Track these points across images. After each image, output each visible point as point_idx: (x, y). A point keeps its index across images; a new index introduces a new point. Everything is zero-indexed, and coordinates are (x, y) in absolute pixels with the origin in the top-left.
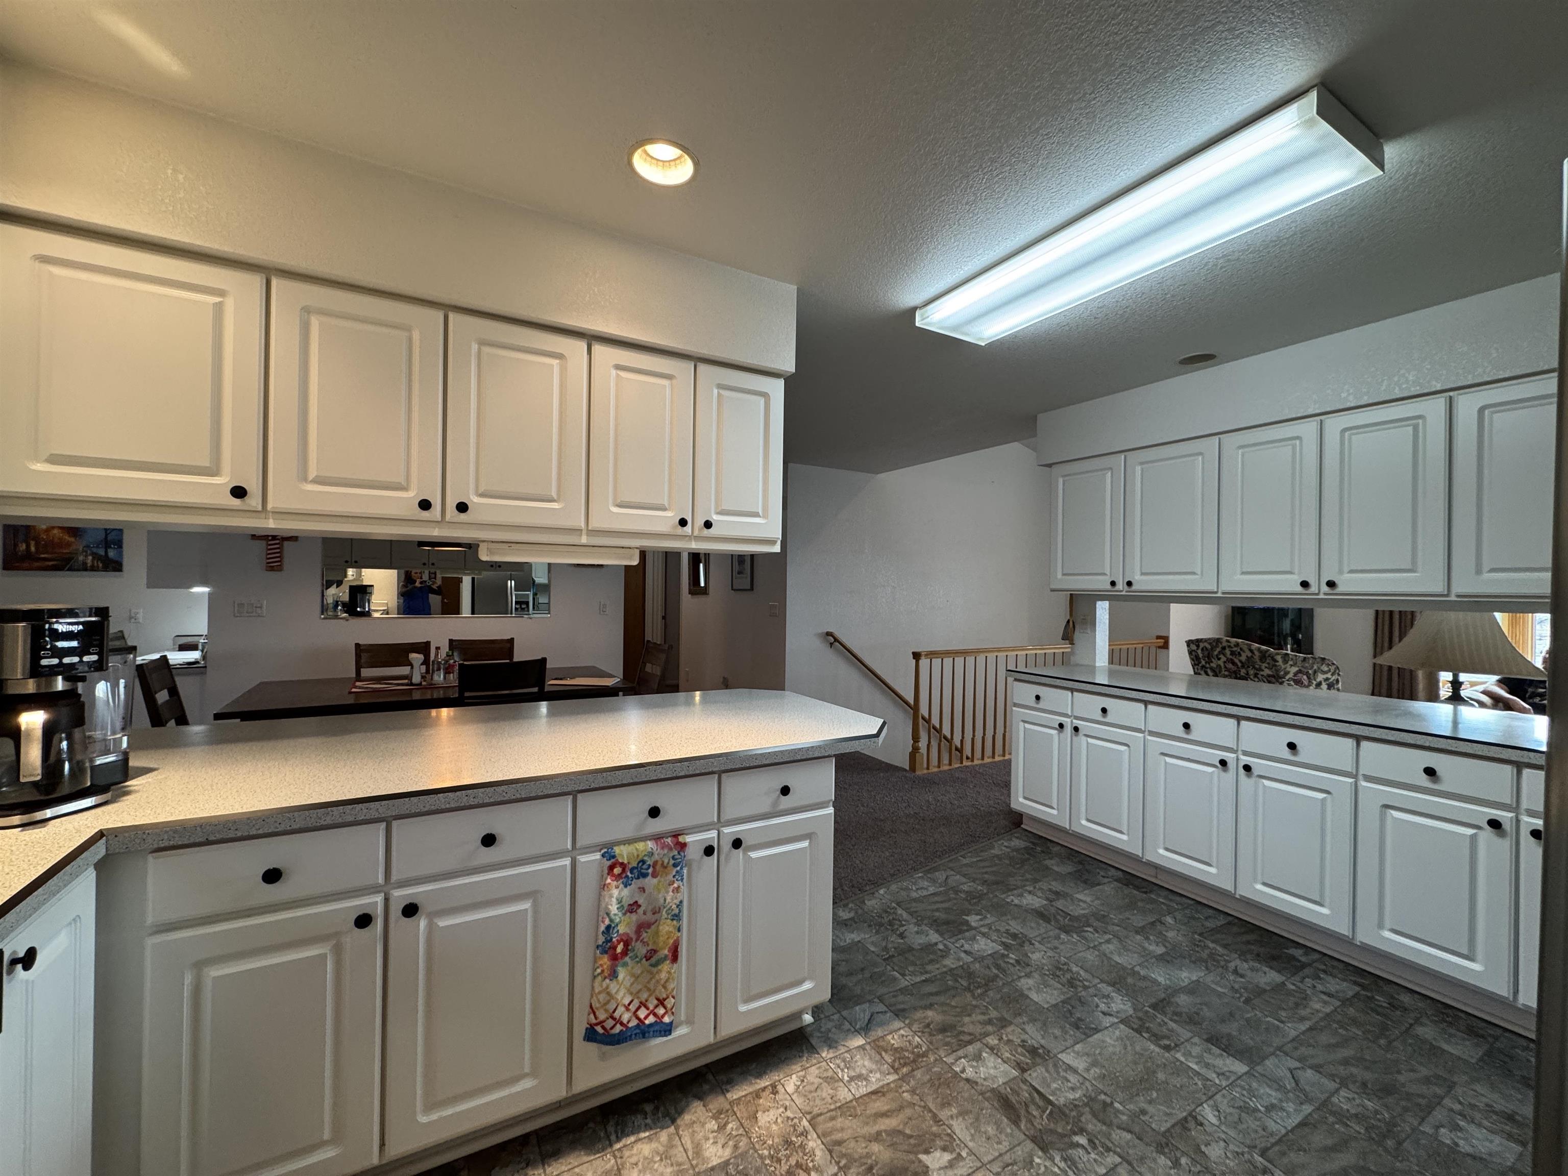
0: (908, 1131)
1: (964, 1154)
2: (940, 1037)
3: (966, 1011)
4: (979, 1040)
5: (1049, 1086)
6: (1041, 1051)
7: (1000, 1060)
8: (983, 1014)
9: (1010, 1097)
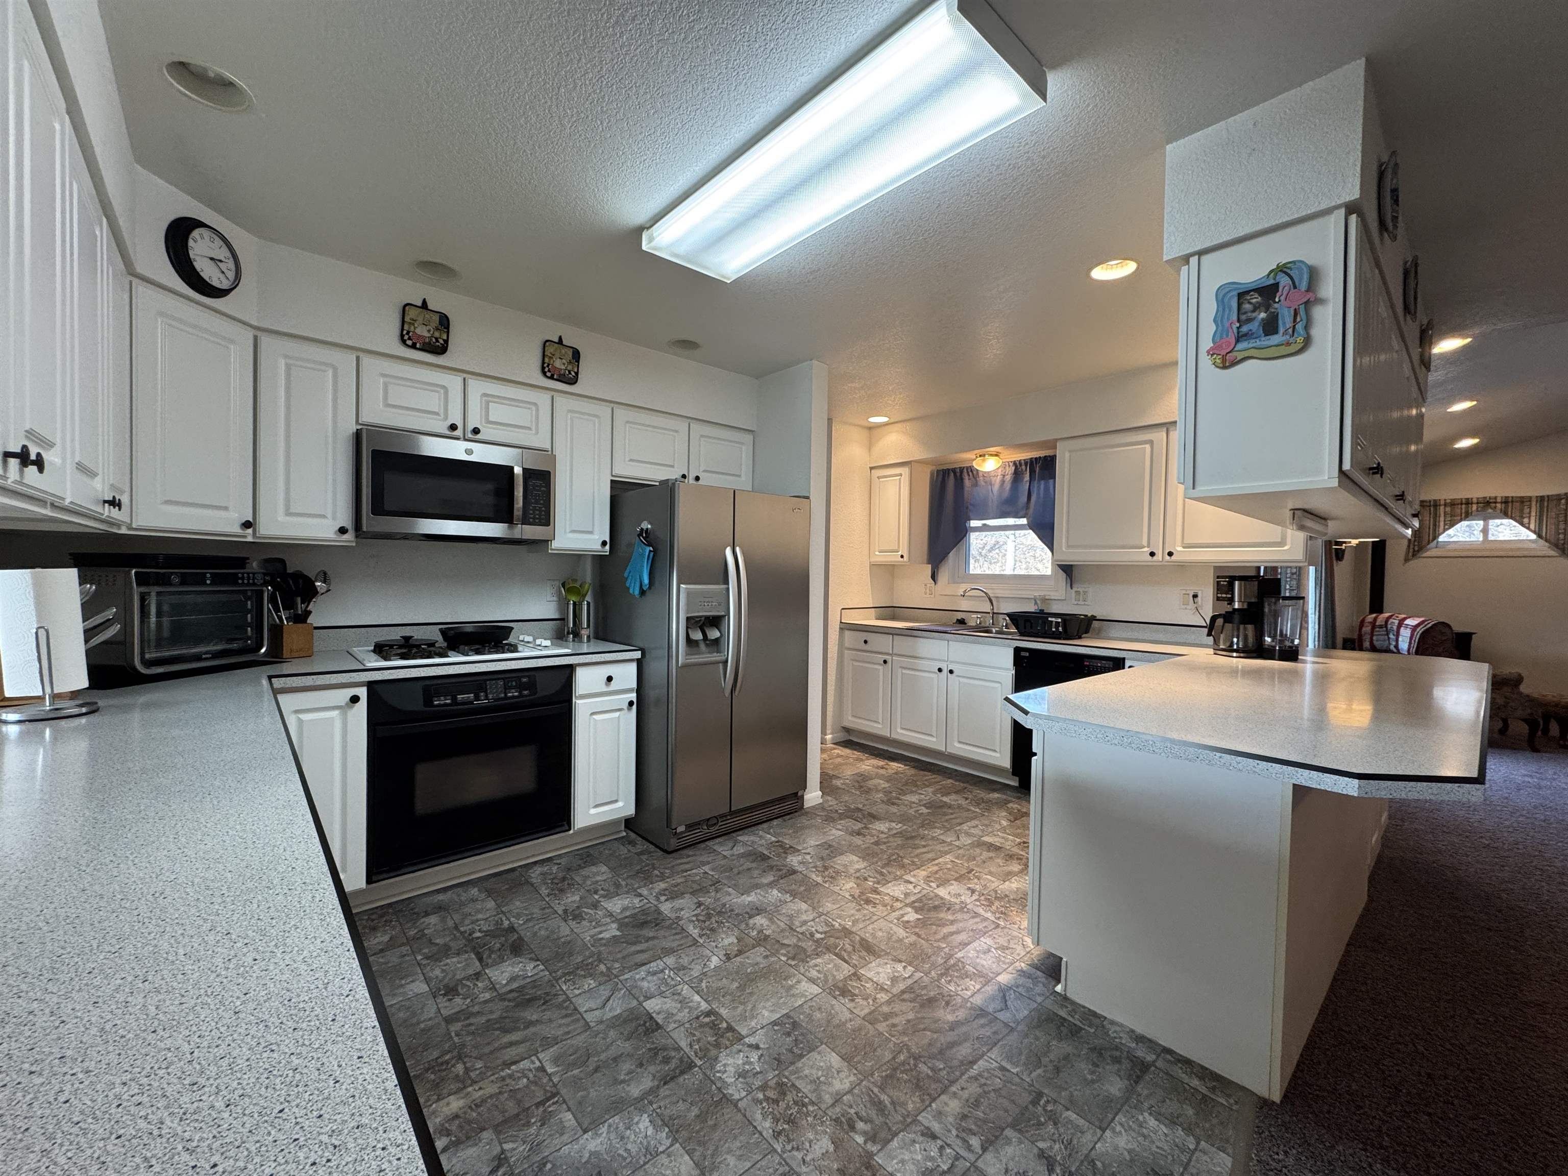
0: (934, 927)
1: (896, 921)
2: (932, 994)
3: (913, 1027)
4: (895, 996)
5: (835, 965)
6: (837, 993)
7: (875, 979)
8: (894, 1025)
9: (865, 954)
